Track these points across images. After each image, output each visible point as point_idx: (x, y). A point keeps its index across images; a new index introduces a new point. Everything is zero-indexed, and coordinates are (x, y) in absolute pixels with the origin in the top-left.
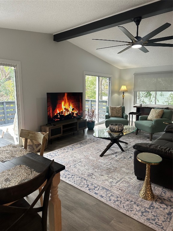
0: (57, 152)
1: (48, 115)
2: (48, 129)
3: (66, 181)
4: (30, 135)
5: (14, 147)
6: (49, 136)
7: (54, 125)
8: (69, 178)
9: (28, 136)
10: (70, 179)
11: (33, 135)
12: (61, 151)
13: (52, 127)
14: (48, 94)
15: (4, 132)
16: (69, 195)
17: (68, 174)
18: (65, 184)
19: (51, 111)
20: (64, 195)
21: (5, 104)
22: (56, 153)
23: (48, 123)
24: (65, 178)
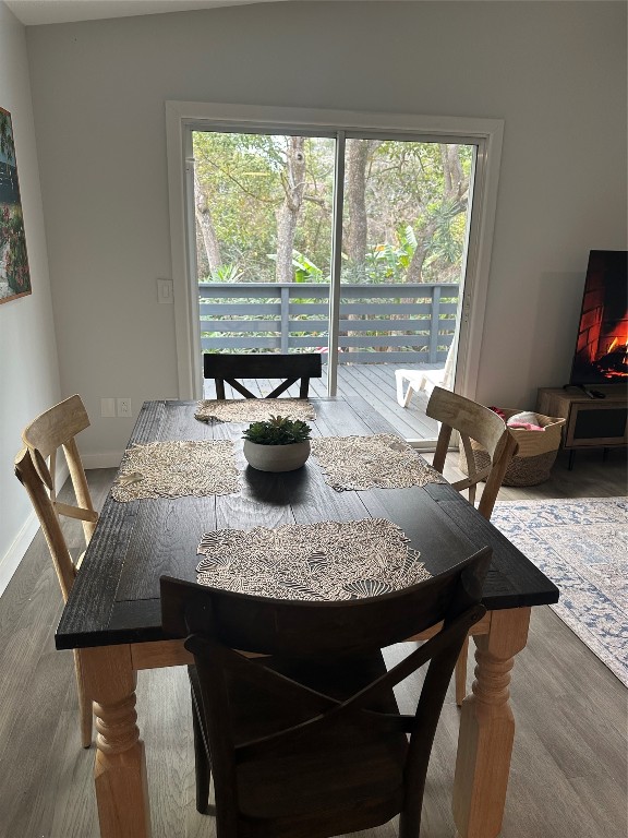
0: (585, 511)
1: (579, 349)
2: (565, 405)
3: (588, 643)
4: (463, 414)
5: (398, 446)
6: (564, 435)
7: (596, 395)
8: (606, 633)
9: (455, 416)
10: (608, 639)
11: (471, 418)
12: (601, 510)
13: (588, 401)
14: (596, 256)
15: (412, 389)
16: (582, 701)
17: (608, 617)
18: (579, 652)
19: (594, 333)
20: (562, 693)
21: (437, 292)
22: (581, 510)
23: (573, 383)
24: (590, 625)
